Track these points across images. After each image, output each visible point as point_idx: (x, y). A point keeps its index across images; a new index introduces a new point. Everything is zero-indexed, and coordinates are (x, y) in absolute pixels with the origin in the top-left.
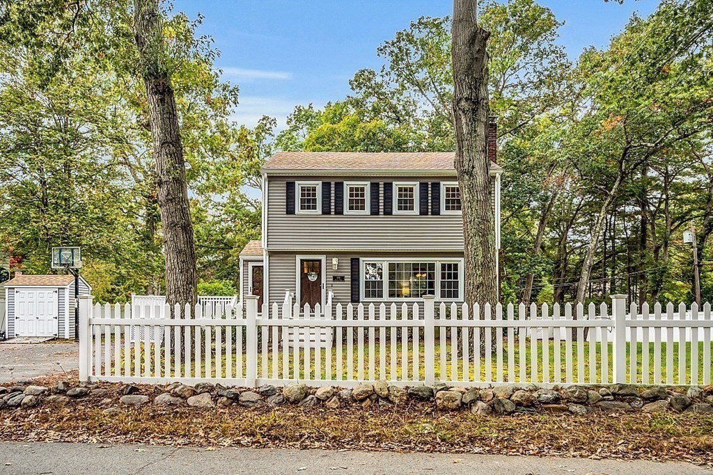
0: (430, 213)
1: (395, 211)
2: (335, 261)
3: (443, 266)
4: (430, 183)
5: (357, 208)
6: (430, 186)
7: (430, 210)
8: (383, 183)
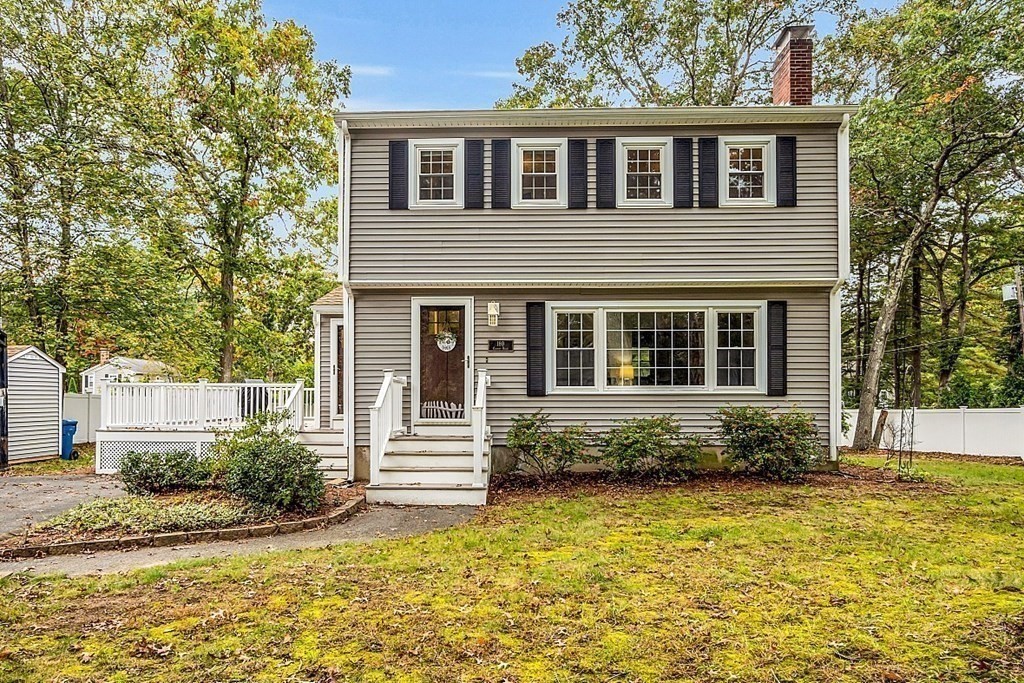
0: (696, 204)
1: (622, 199)
2: (493, 308)
3: (722, 319)
4: (695, 140)
5: (539, 195)
6: (695, 146)
7: (696, 198)
8: (594, 140)
